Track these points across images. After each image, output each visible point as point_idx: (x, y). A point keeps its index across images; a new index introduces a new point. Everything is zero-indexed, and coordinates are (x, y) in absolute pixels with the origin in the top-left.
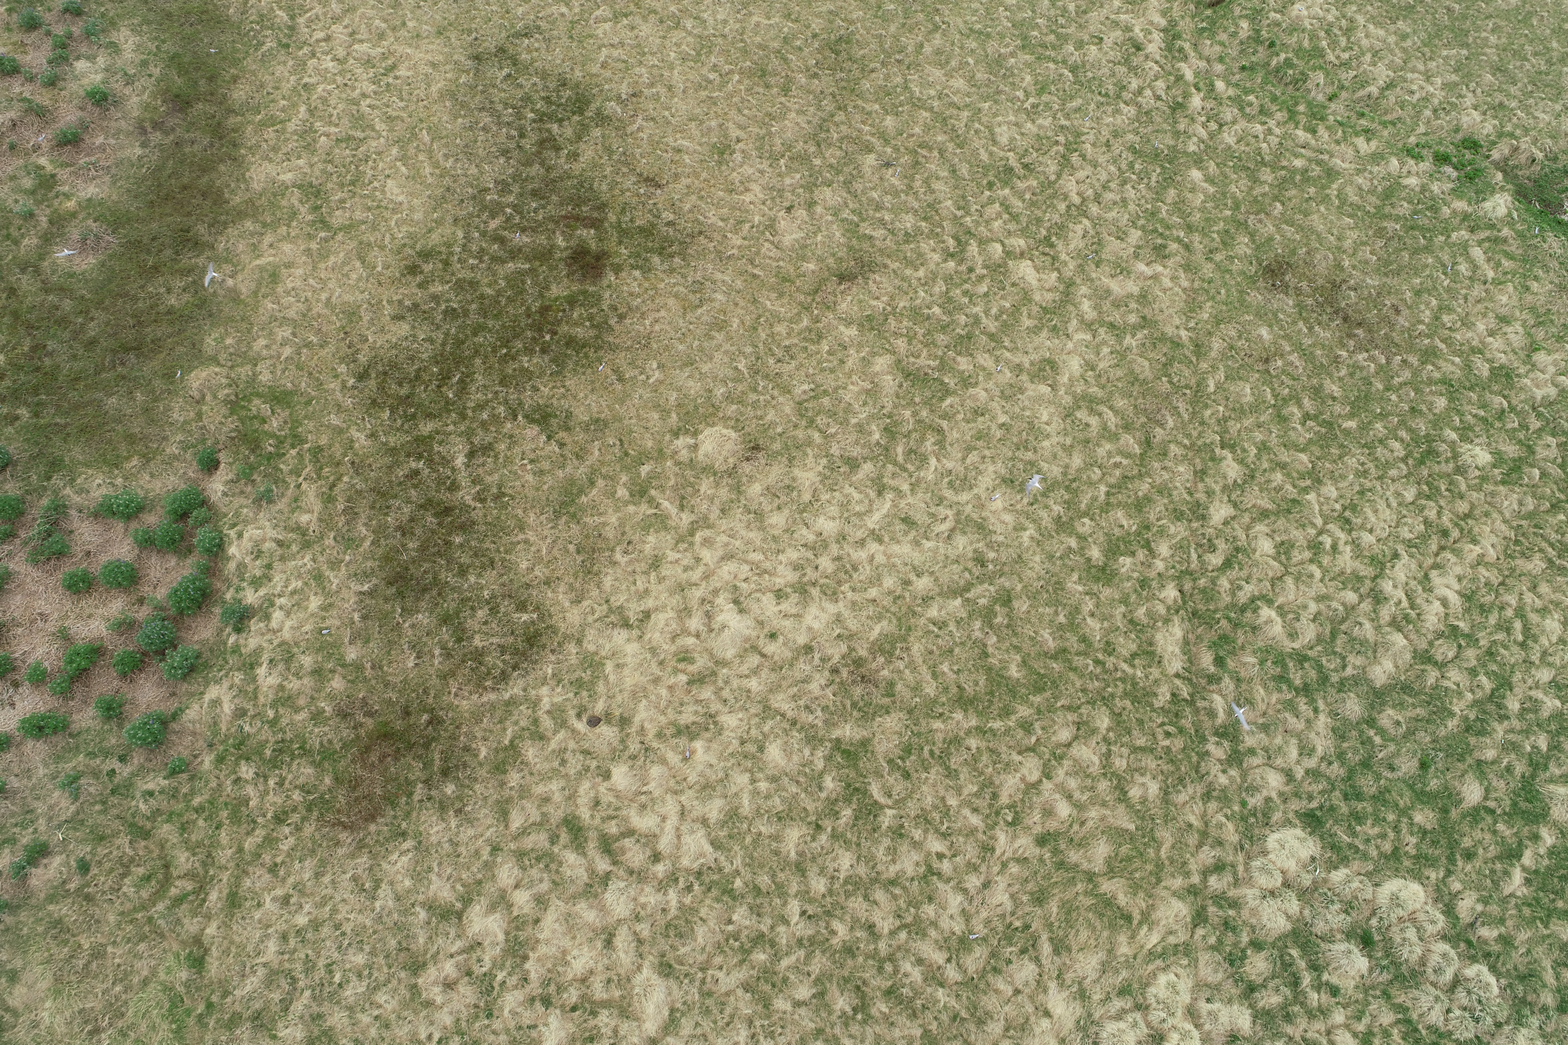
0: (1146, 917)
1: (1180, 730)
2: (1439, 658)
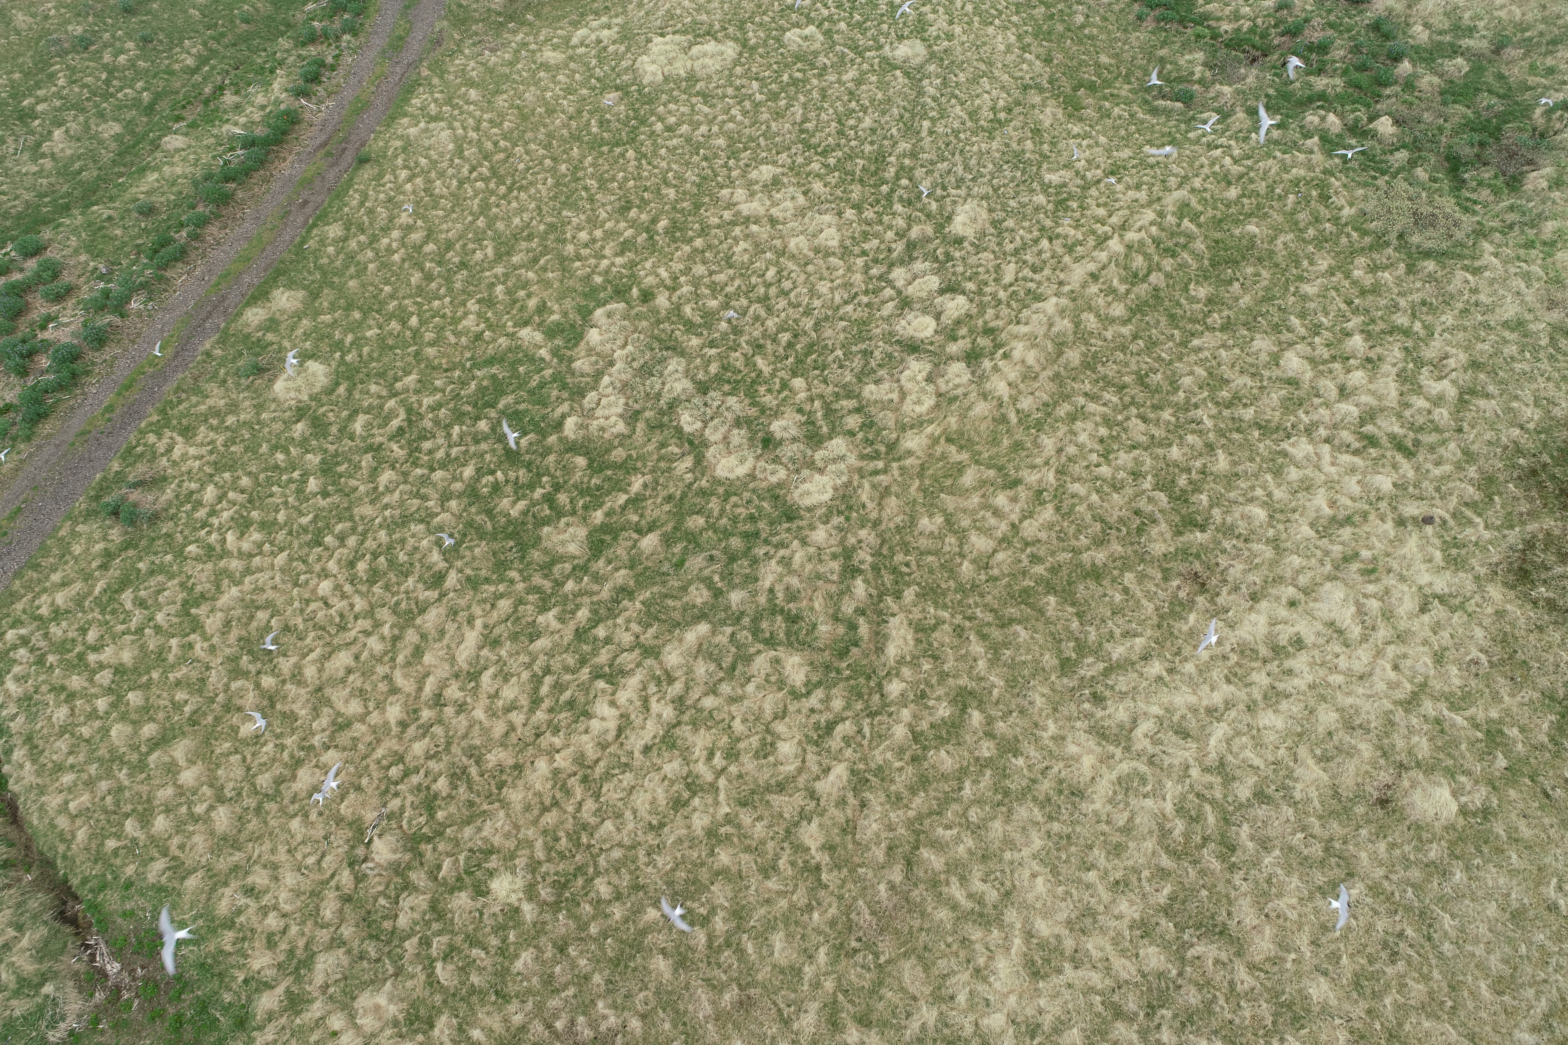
0: (935, 441)
1: (894, 570)
2: (637, 651)
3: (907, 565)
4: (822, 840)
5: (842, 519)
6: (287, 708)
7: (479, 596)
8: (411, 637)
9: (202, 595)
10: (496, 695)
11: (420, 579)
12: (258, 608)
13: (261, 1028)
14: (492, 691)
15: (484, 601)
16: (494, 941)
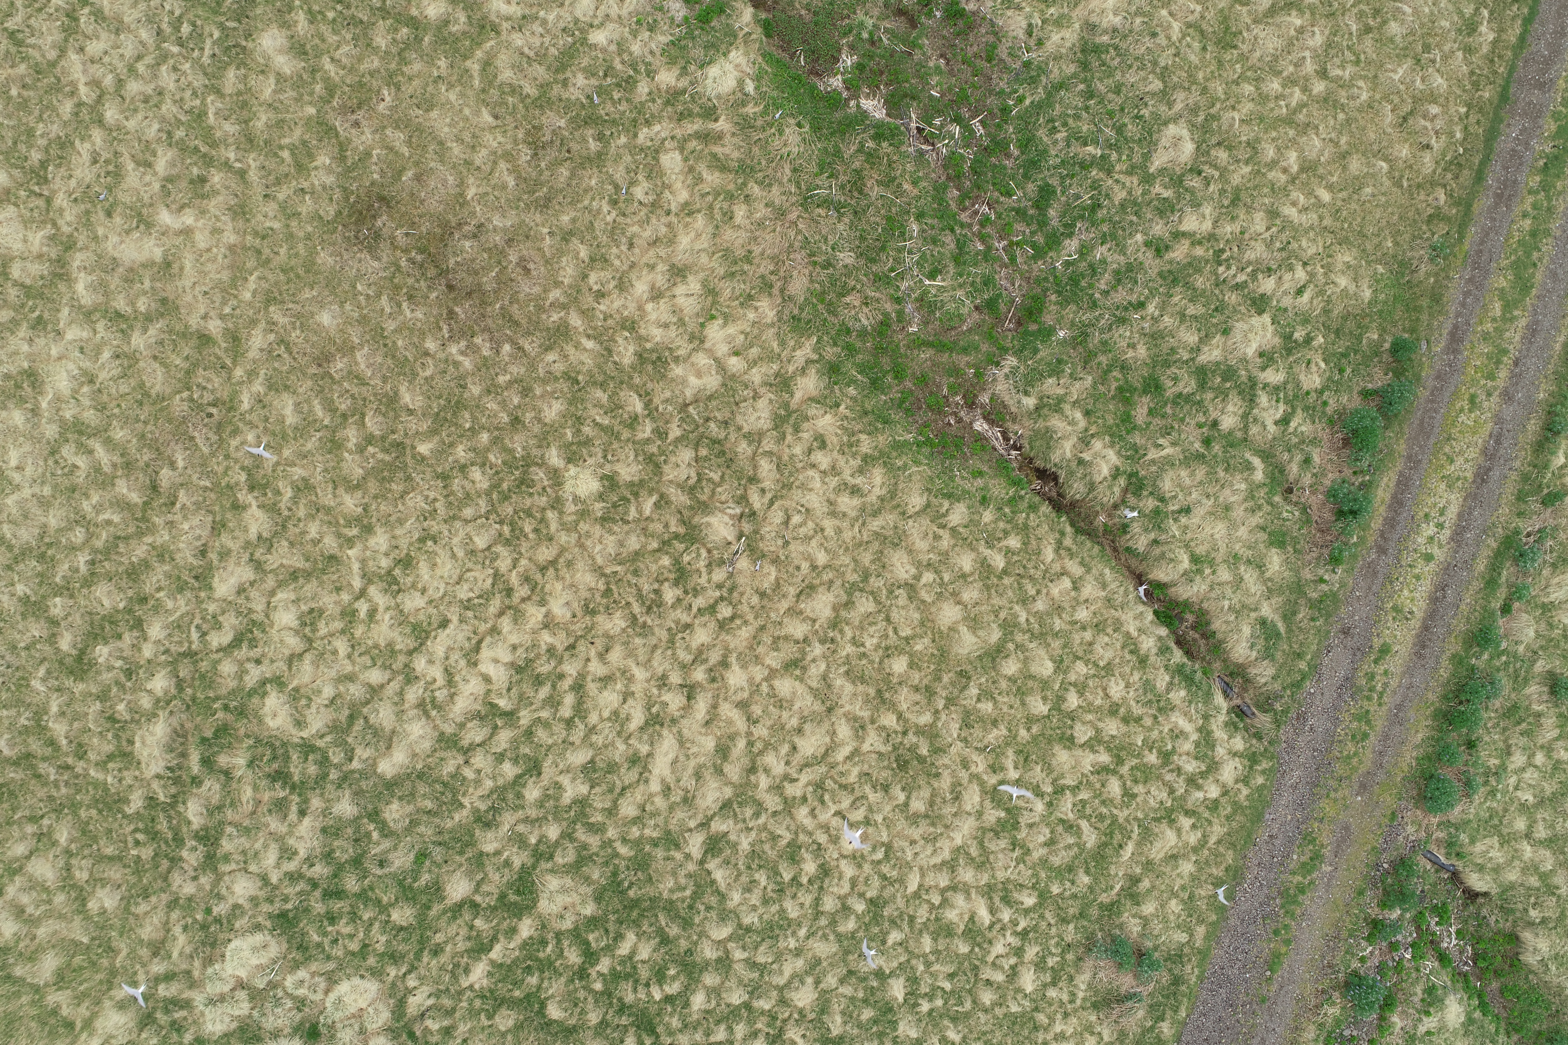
1: (154, 836)
2: (465, 743)
3: (137, 843)
4: (247, 515)
5: (216, 910)
6: (861, 688)
7: (660, 820)
8: (733, 771)
9: (997, 834)
10: (626, 696)
11: (735, 846)
12: (926, 816)
13: (809, 362)
14: (630, 702)
15: (653, 815)
16: (587, 430)
